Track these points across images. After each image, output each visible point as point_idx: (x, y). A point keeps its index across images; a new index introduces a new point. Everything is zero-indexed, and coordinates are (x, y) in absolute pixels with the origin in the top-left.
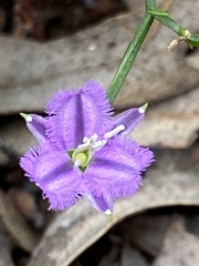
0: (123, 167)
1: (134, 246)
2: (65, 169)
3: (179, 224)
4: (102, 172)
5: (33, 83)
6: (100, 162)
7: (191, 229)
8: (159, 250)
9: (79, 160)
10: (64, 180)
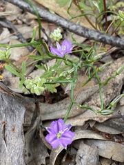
0: (68, 137)
1: (73, 147)
2: (56, 138)
3: (82, 142)
4: (64, 138)
5: (50, 113)
6: (63, 136)
7: (85, 143)
8: (78, 147)
9: (59, 136)
10: (55, 141)
